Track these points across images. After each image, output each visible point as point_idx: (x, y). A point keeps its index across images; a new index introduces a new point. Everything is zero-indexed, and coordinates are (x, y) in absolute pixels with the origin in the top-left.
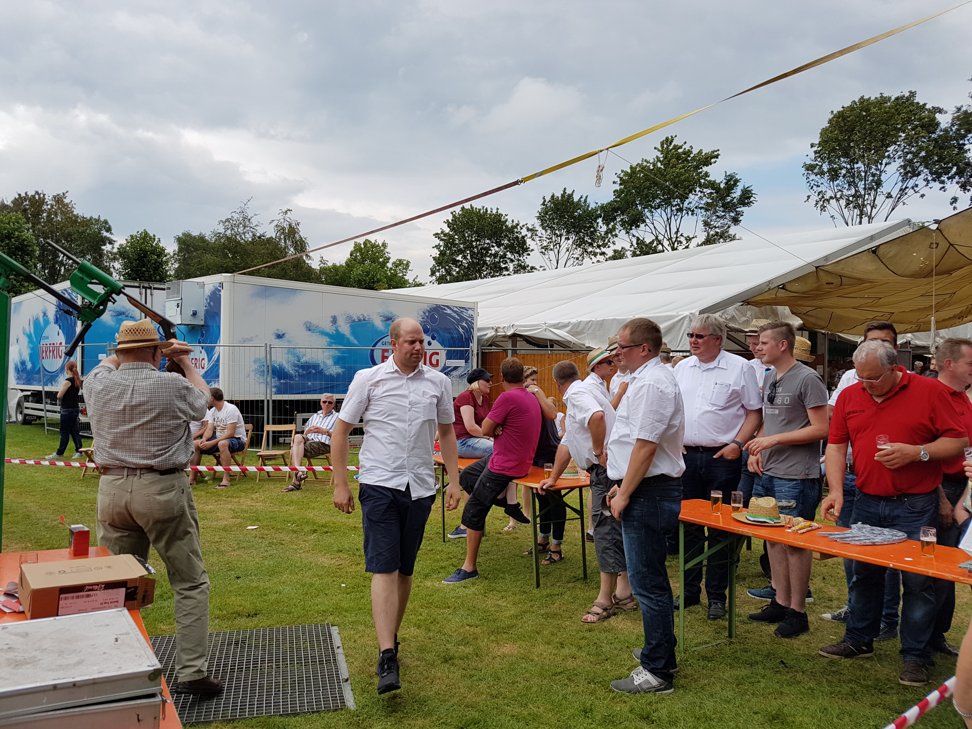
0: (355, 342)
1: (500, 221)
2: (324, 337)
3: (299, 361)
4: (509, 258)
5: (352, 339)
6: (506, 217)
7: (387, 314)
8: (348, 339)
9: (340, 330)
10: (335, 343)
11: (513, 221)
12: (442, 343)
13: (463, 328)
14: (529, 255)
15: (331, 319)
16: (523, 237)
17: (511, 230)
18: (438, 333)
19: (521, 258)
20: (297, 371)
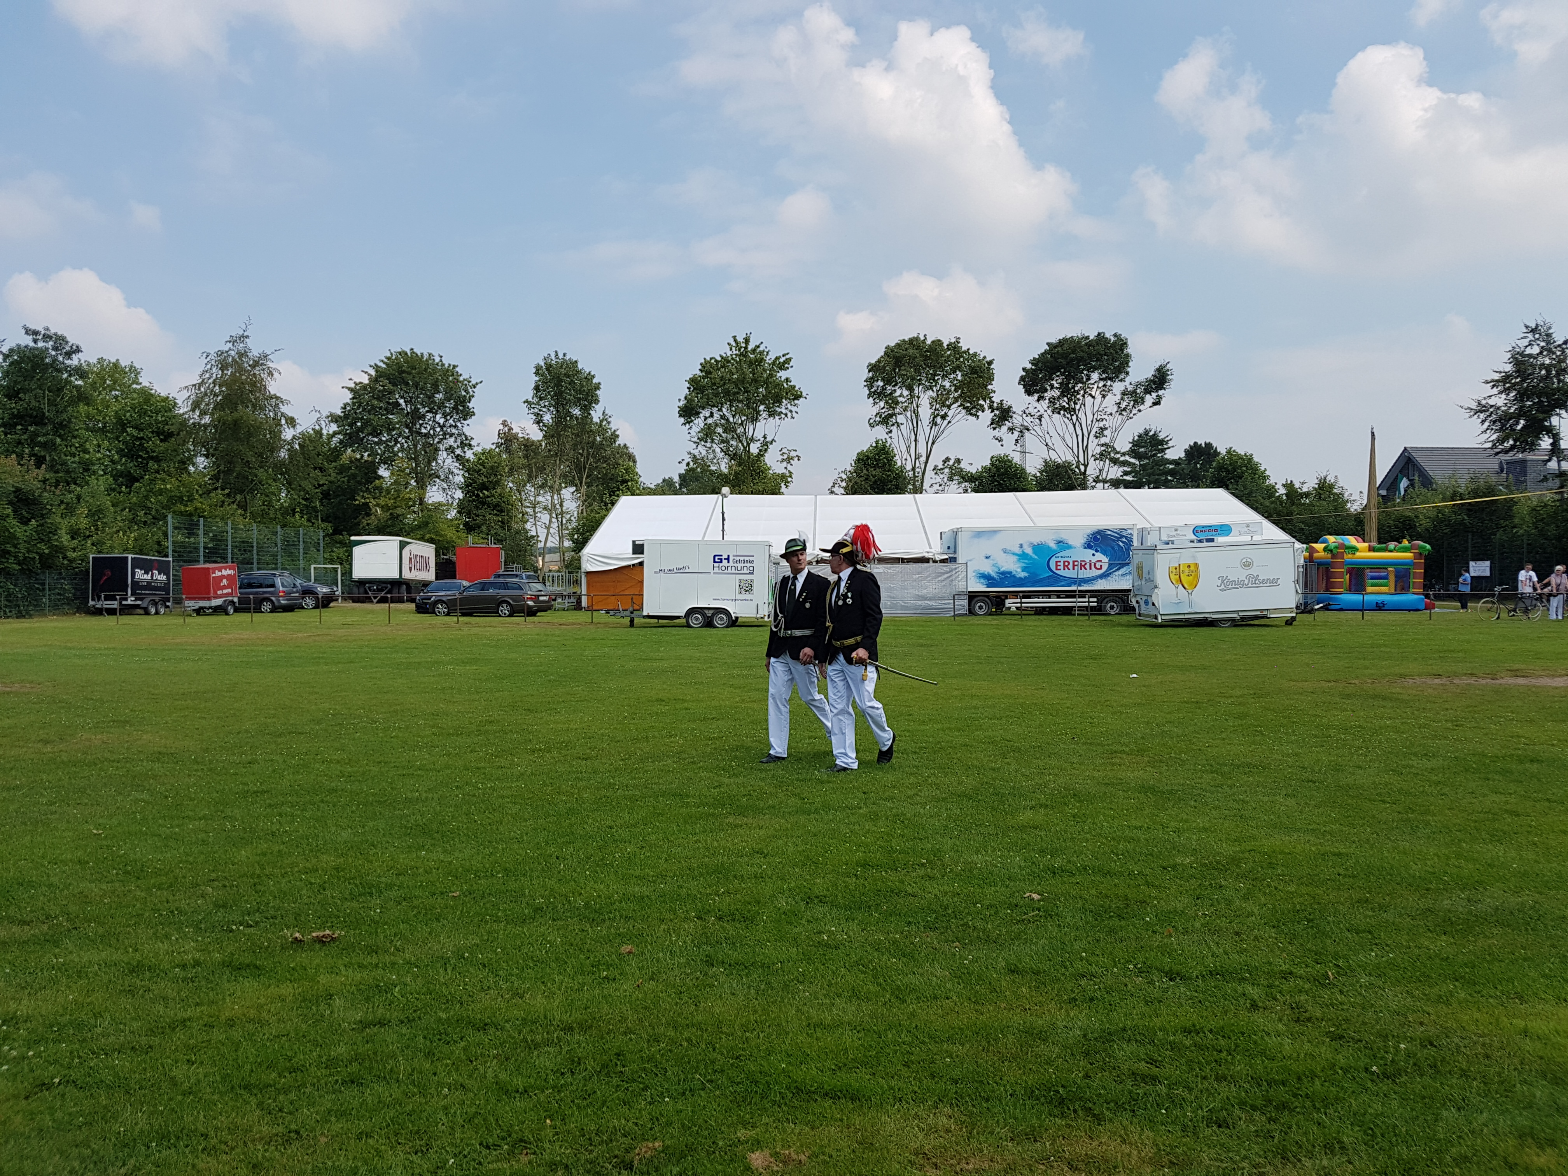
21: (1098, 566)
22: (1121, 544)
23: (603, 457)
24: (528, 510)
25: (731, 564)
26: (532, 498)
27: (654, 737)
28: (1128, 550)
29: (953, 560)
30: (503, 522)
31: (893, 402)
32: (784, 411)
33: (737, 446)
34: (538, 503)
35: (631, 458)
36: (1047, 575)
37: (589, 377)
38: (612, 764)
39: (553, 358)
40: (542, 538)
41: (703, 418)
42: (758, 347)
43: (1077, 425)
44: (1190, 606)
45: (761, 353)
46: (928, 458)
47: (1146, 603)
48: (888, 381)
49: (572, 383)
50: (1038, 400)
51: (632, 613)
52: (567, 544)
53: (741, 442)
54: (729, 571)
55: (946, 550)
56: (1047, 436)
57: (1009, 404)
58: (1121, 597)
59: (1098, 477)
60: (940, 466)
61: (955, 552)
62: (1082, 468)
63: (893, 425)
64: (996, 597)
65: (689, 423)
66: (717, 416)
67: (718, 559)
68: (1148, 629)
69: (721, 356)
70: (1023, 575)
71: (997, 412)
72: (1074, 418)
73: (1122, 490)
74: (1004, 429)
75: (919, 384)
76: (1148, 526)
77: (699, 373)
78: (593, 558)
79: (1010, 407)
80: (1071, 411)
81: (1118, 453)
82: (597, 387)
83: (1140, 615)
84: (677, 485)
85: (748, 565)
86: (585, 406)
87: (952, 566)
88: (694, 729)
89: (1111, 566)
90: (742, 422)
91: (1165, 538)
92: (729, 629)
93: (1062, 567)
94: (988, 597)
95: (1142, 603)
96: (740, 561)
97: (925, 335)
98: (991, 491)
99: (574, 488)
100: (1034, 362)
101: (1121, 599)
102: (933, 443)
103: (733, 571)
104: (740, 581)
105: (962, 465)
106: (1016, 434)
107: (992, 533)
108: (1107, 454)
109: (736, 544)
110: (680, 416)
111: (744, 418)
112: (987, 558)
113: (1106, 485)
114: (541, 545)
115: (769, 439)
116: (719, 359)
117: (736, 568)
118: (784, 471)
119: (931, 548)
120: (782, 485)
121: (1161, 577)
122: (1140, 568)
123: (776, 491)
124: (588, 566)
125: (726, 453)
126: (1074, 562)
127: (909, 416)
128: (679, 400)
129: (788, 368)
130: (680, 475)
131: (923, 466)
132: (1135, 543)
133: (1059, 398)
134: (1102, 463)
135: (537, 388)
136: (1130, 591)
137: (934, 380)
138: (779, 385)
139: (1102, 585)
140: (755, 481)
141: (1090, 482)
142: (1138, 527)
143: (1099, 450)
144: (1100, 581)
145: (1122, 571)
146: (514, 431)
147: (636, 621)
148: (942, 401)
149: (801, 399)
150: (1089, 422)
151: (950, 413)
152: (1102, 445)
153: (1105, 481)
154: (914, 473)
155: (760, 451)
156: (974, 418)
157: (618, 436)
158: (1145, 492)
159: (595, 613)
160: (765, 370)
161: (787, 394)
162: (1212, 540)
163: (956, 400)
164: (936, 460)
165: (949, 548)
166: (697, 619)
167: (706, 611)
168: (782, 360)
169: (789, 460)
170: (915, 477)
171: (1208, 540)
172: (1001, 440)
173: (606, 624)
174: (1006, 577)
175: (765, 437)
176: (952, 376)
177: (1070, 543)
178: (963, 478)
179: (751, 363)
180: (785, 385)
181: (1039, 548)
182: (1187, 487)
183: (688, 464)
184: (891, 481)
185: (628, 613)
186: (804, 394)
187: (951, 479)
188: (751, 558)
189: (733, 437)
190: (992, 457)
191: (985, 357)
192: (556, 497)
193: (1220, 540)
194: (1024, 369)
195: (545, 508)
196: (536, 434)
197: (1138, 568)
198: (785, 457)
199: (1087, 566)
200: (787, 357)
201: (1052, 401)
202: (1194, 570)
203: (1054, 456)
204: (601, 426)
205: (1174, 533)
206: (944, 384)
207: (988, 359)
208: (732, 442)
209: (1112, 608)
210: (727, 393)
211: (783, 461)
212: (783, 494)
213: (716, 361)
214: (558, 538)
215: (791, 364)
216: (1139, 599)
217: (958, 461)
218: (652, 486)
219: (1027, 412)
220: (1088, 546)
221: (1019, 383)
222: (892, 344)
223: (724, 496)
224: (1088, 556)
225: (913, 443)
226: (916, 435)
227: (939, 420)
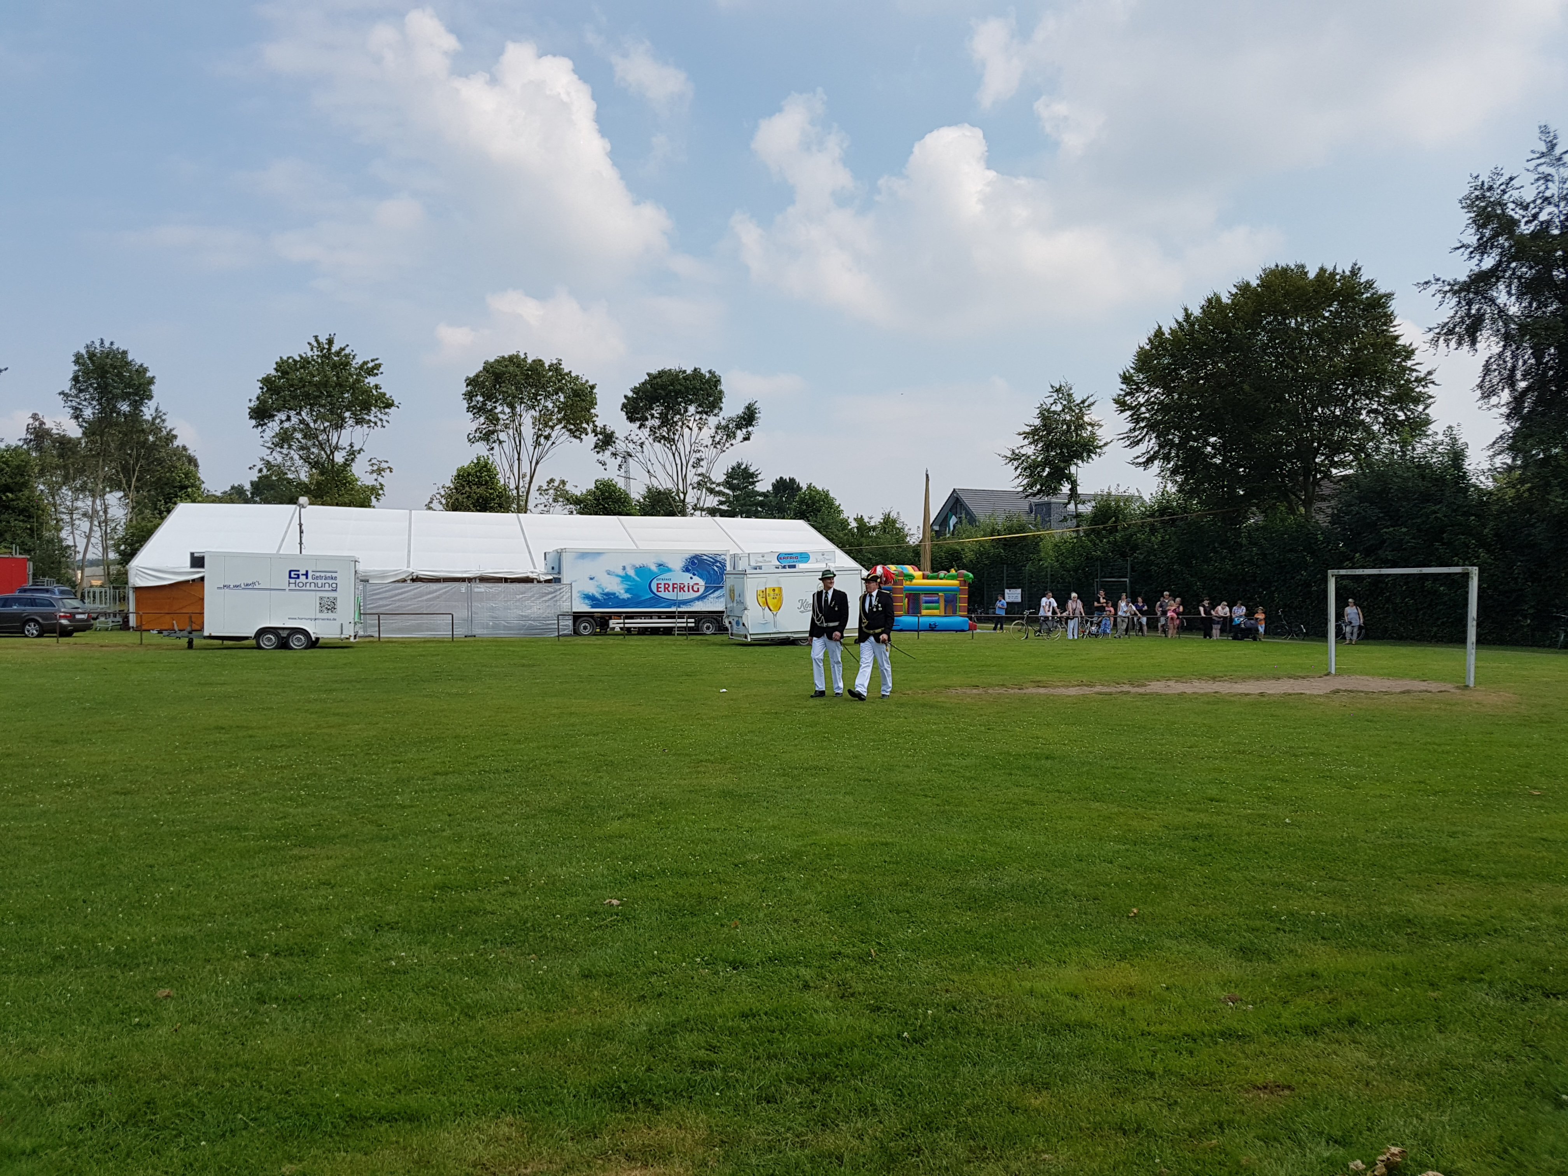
21: (696, 589)
22: (716, 568)
23: (156, 459)
24: (64, 516)
25: (310, 580)
26: (69, 503)
27: (210, 768)
28: (722, 574)
29: (557, 580)
30: (31, 529)
31: (493, 419)
32: (373, 419)
33: (319, 454)
34: (77, 509)
35: (192, 461)
36: (648, 597)
37: (142, 371)
38: (157, 798)
39: (98, 347)
40: (81, 548)
41: (278, 422)
42: (343, 349)
43: (677, 454)
44: (775, 626)
45: (347, 356)
46: (532, 478)
47: (738, 623)
48: (489, 397)
49: (120, 375)
50: (640, 428)
51: (190, 633)
52: (112, 555)
53: (323, 449)
54: (308, 588)
55: (551, 571)
56: (649, 463)
57: (612, 429)
58: (716, 618)
59: (696, 505)
60: (545, 487)
61: (559, 573)
62: (682, 496)
63: (495, 442)
64: (601, 618)
65: (262, 425)
66: (295, 420)
67: (293, 575)
68: (739, 647)
69: (300, 356)
70: (626, 596)
71: (601, 437)
72: (674, 447)
73: (718, 519)
74: (608, 453)
75: (521, 403)
76: (739, 552)
77: (273, 373)
78: (142, 572)
79: (613, 433)
80: (671, 441)
81: (714, 483)
82: (151, 381)
83: (732, 635)
84: (248, 493)
85: (331, 582)
86: (136, 401)
87: (556, 586)
88: (258, 758)
89: (707, 588)
90: (325, 428)
91: (753, 564)
92: (308, 651)
93: (662, 589)
94: (592, 617)
95: (734, 623)
96: (321, 577)
97: (525, 354)
98: (596, 514)
99: (121, 494)
100: (635, 390)
101: (716, 619)
102: (537, 463)
103: (313, 587)
104: (321, 598)
105: (567, 487)
106: (619, 459)
107: (596, 554)
108: (704, 483)
109: (317, 559)
110: (251, 418)
111: (327, 424)
112: (591, 579)
113: (704, 513)
114: (79, 557)
115: (356, 448)
116: (298, 359)
117: (316, 585)
118: (375, 483)
119: (535, 568)
120: (373, 498)
121: (750, 599)
122: (732, 591)
123: (365, 503)
124: (137, 580)
125: (306, 460)
126: (673, 584)
127: (511, 434)
128: (250, 400)
129: (377, 374)
130: (252, 483)
131: (527, 486)
132: (729, 568)
133: (659, 427)
134: (699, 492)
135: (76, 379)
136: (723, 612)
137: (536, 399)
138: (367, 391)
139: (698, 607)
140: (340, 493)
141: (689, 510)
142: (731, 553)
143: (696, 479)
144: (697, 603)
145: (717, 594)
146: (47, 427)
147: (196, 642)
148: (544, 421)
149: (393, 408)
150: (687, 453)
151: (554, 435)
152: (699, 475)
153: (702, 510)
154: (518, 493)
155: (346, 460)
156: (578, 441)
157: (175, 437)
158: (738, 520)
159: (145, 634)
160: (351, 375)
161: (376, 401)
162: (794, 567)
163: (559, 421)
164: (540, 480)
165: (553, 568)
166: (270, 640)
167: (281, 632)
168: (370, 365)
169: (380, 471)
170: (518, 495)
171: (790, 567)
172: (604, 464)
173: (159, 646)
174: (610, 598)
175: (351, 445)
176: (554, 397)
177: (670, 566)
178: (568, 500)
179: (334, 366)
180: (374, 392)
181: (641, 570)
182: (775, 518)
183: (260, 471)
184: (494, 500)
185: (185, 633)
186: (396, 403)
187: (555, 500)
188: (334, 575)
189: (314, 444)
190: (597, 481)
191: (587, 381)
192: (98, 502)
193: (801, 566)
194: (626, 397)
195: (85, 515)
196: (74, 431)
197: (730, 590)
198: (375, 468)
199: (686, 589)
200: (377, 362)
201: (653, 430)
202: (778, 593)
203: (656, 484)
204: (153, 424)
205: (761, 559)
206: (546, 404)
207: (590, 383)
208: (313, 450)
209: (708, 628)
210: (307, 396)
211: (373, 472)
212: (374, 507)
213: (294, 361)
214: (101, 549)
215: (381, 370)
216: (731, 619)
217: (563, 483)
218: (218, 494)
219: (629, 438)
220: (687, 570)
221: (622, 410)
222: (492, 360)
223: (302, 506)
224: (686, 579)
225: (517, 462)
226: (519, 454)
227: (542, 440)
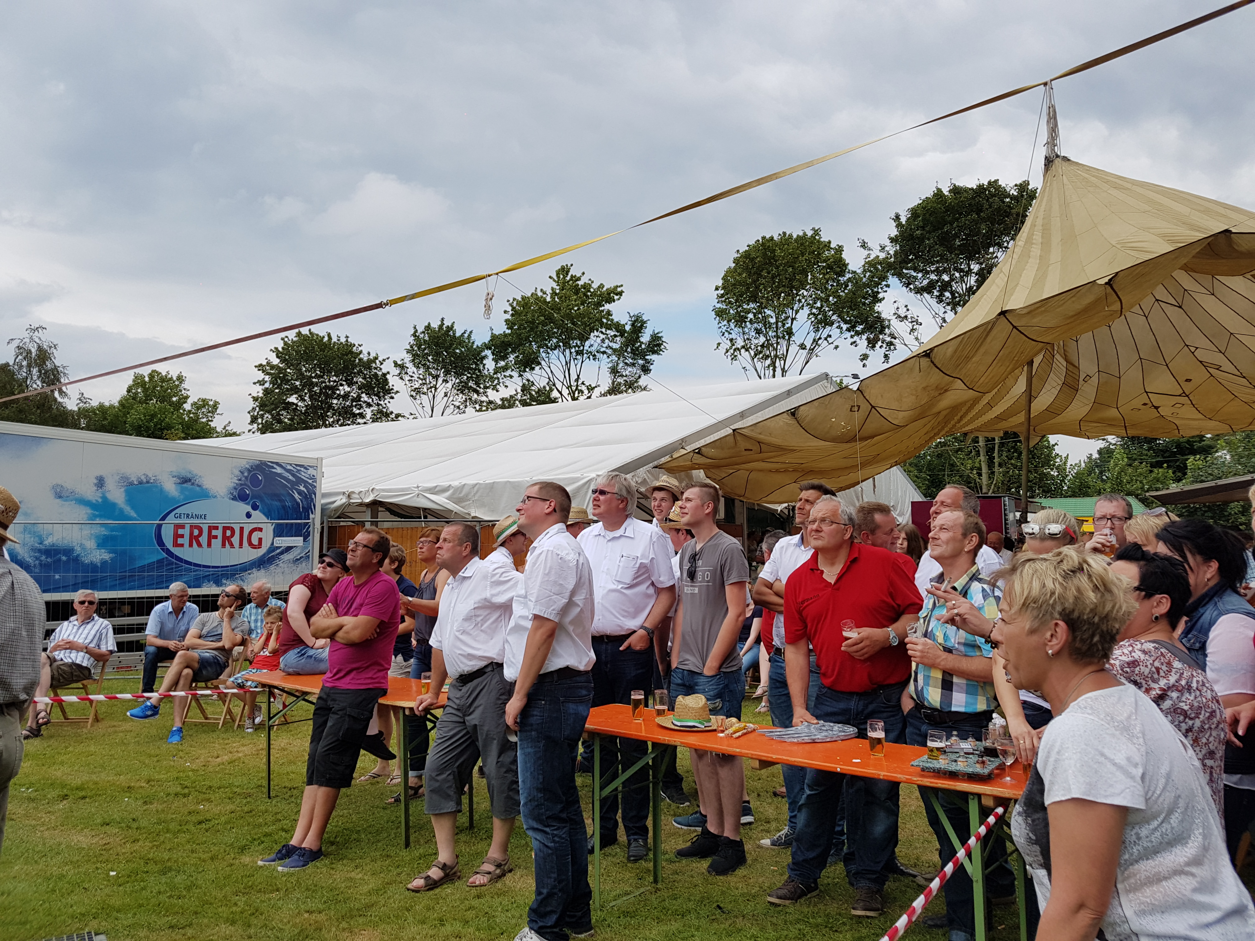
0: (133, 514)
1: (351, 352)
2: (82, 507)
3: (41, 544)
4: (365, 402)
5: (128, 510)
6: (360, 348)
7: (184, 474)
8: (121, 510)
9: (110, 496)
10: (101, 516)
11: (369, 354)
12: (269, 514)
13: (300, 493)
14: (392, 398)
15: (95, 481)
16: (384, 375)
17: (368, 364)
18: (262, 501)
19: (382, 402)
20: (37, 558)
21: (255, 542)
22: (297, 496)
70: (99, 556)
93: (185, 541)
174: (58, 561)
177: (207, 485)
181: (139, 491)
199: (236, 539)
220: (242, 497)
224: (239, 516)
